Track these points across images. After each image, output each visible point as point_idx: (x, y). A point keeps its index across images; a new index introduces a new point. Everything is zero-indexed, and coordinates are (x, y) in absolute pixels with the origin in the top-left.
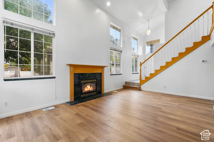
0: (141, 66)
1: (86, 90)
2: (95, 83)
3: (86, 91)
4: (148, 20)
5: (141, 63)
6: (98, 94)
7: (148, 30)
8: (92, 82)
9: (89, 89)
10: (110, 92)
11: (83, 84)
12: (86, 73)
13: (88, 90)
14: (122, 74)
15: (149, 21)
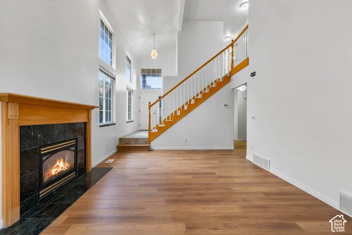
0: (150, 109)
1: (53, 174)
2: (73, 149)
3: (55, 175)
4: (154, 34)
5: (150, 103)
6: (79, 176)
7: (153, 50)
8: (67, 148)
9: (62, 168)
10: (101, 164)
11: (44, 158)
12: (53, 125)
13: (60, 170)
14: (115, 124)
15: (155, 36)
